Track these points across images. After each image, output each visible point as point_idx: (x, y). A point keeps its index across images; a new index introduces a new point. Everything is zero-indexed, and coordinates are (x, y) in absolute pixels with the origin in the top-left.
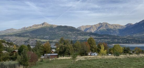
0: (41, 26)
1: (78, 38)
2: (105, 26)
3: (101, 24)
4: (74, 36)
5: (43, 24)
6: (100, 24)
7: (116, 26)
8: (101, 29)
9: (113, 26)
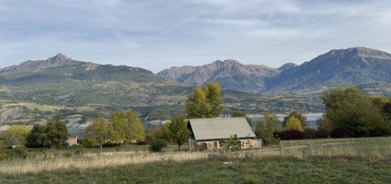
0: (49, 66)
1: (156, 101)
2: (230, 70)
3: (220, 62)
4: (148, 96)
5: (55, 58)
6: (218, 62)
7: (258, 71)
8: (220, 76)
9: (251, 70)
